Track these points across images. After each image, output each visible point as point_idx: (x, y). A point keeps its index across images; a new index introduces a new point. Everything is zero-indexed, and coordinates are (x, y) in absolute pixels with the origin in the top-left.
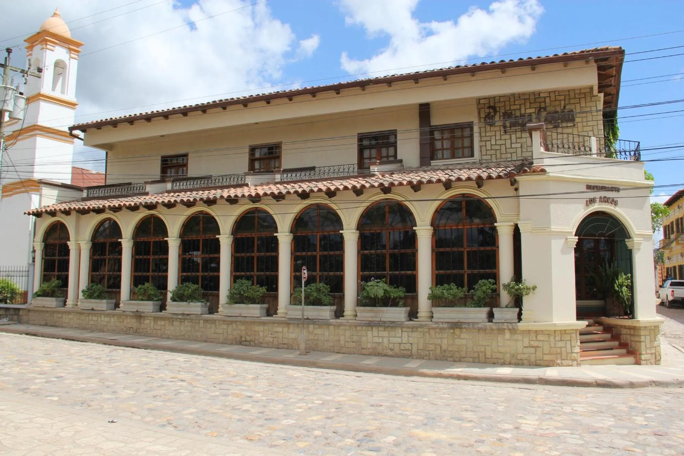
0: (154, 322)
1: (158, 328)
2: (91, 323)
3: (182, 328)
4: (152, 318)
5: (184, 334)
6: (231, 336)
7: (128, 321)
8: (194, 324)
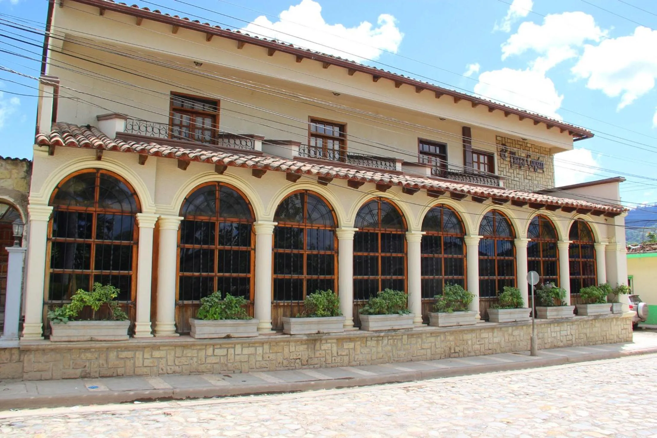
0: (337, 346)
1: (343, 354)
2: (213, 360)
3: (380, 349)
4: (335, 341)
5: (383, 356)
6: (440, 349)
7: (292, 349)
8: (396, 341)
